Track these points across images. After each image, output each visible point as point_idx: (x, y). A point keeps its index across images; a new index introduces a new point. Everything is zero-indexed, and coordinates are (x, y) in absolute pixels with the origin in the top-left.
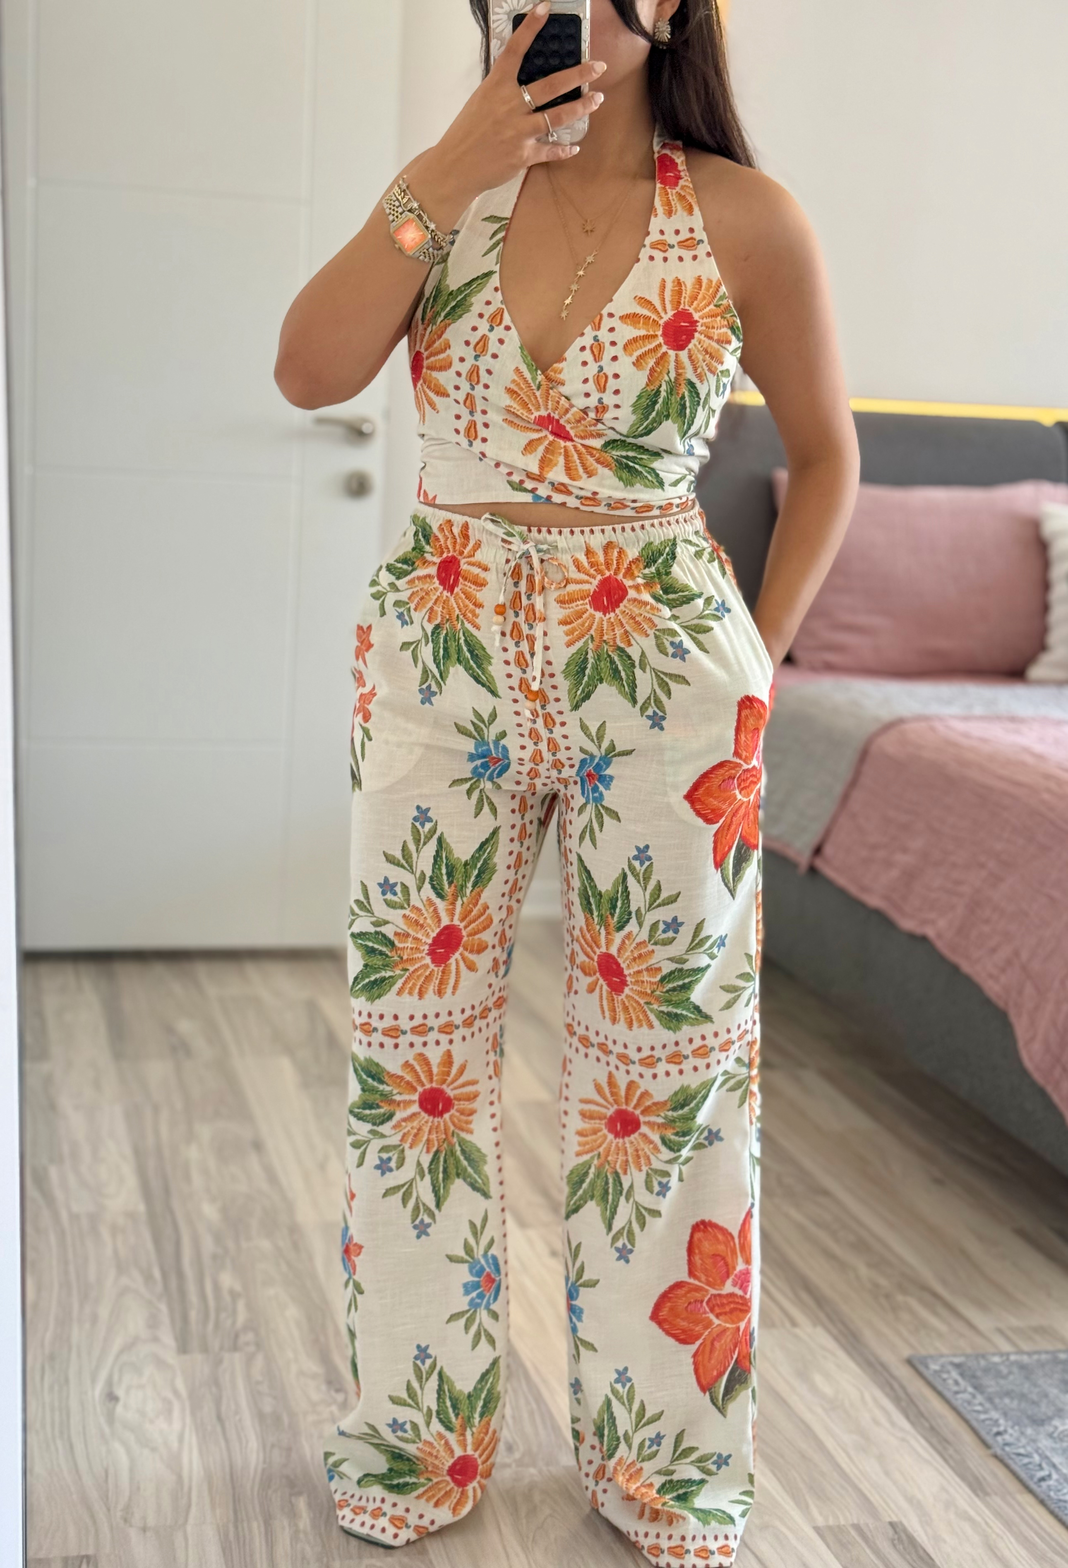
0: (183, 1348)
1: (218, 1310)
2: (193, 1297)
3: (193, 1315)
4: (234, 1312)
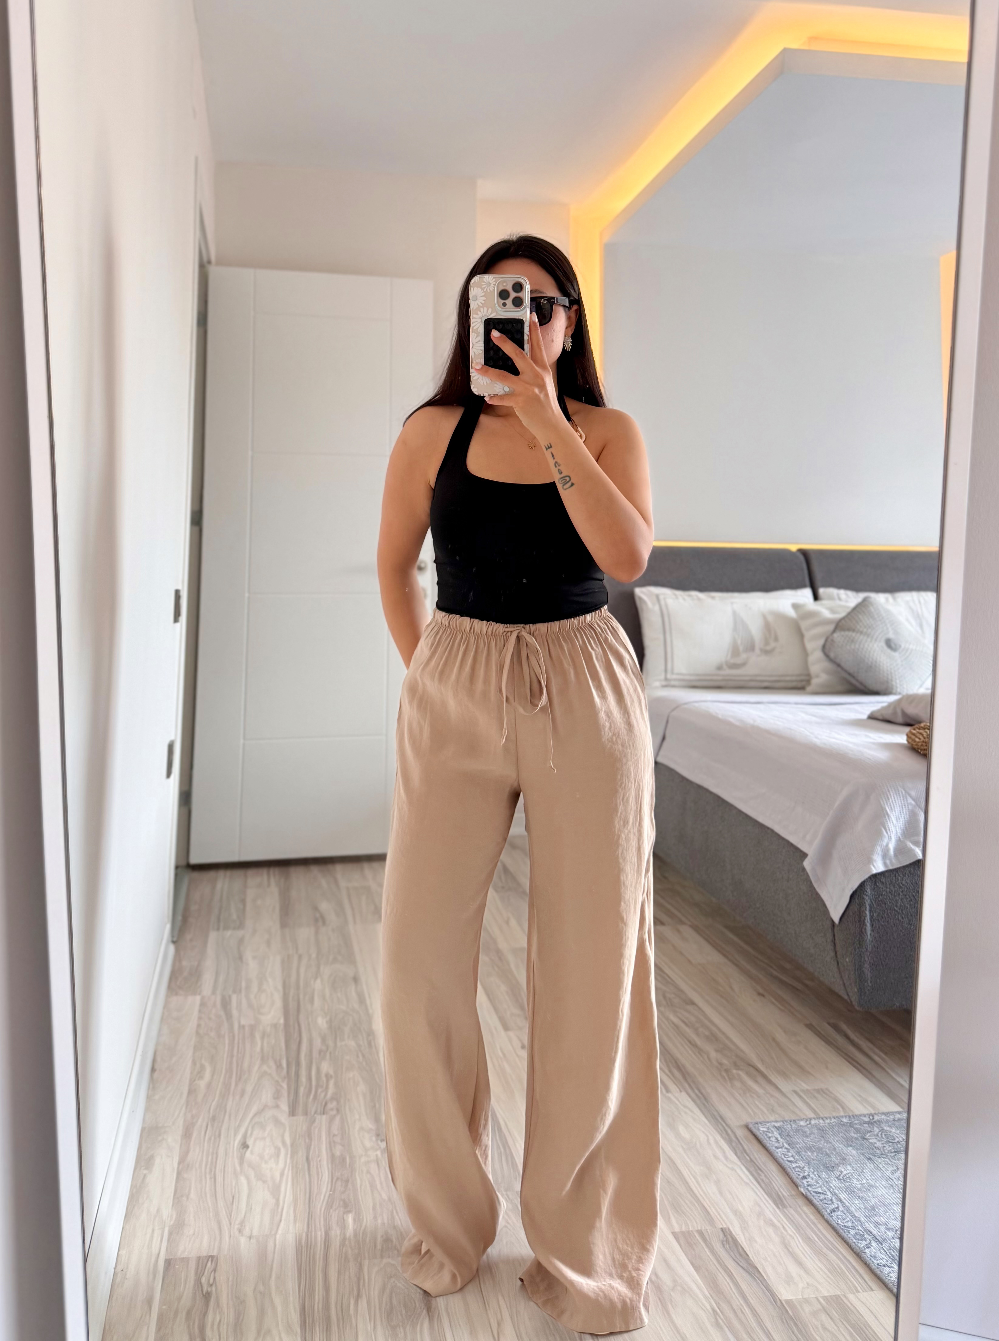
0: (292, 1113)
1: (318, 1086)
2: (303, 1079)
3: (302, 1090)
4: (327, 1088)
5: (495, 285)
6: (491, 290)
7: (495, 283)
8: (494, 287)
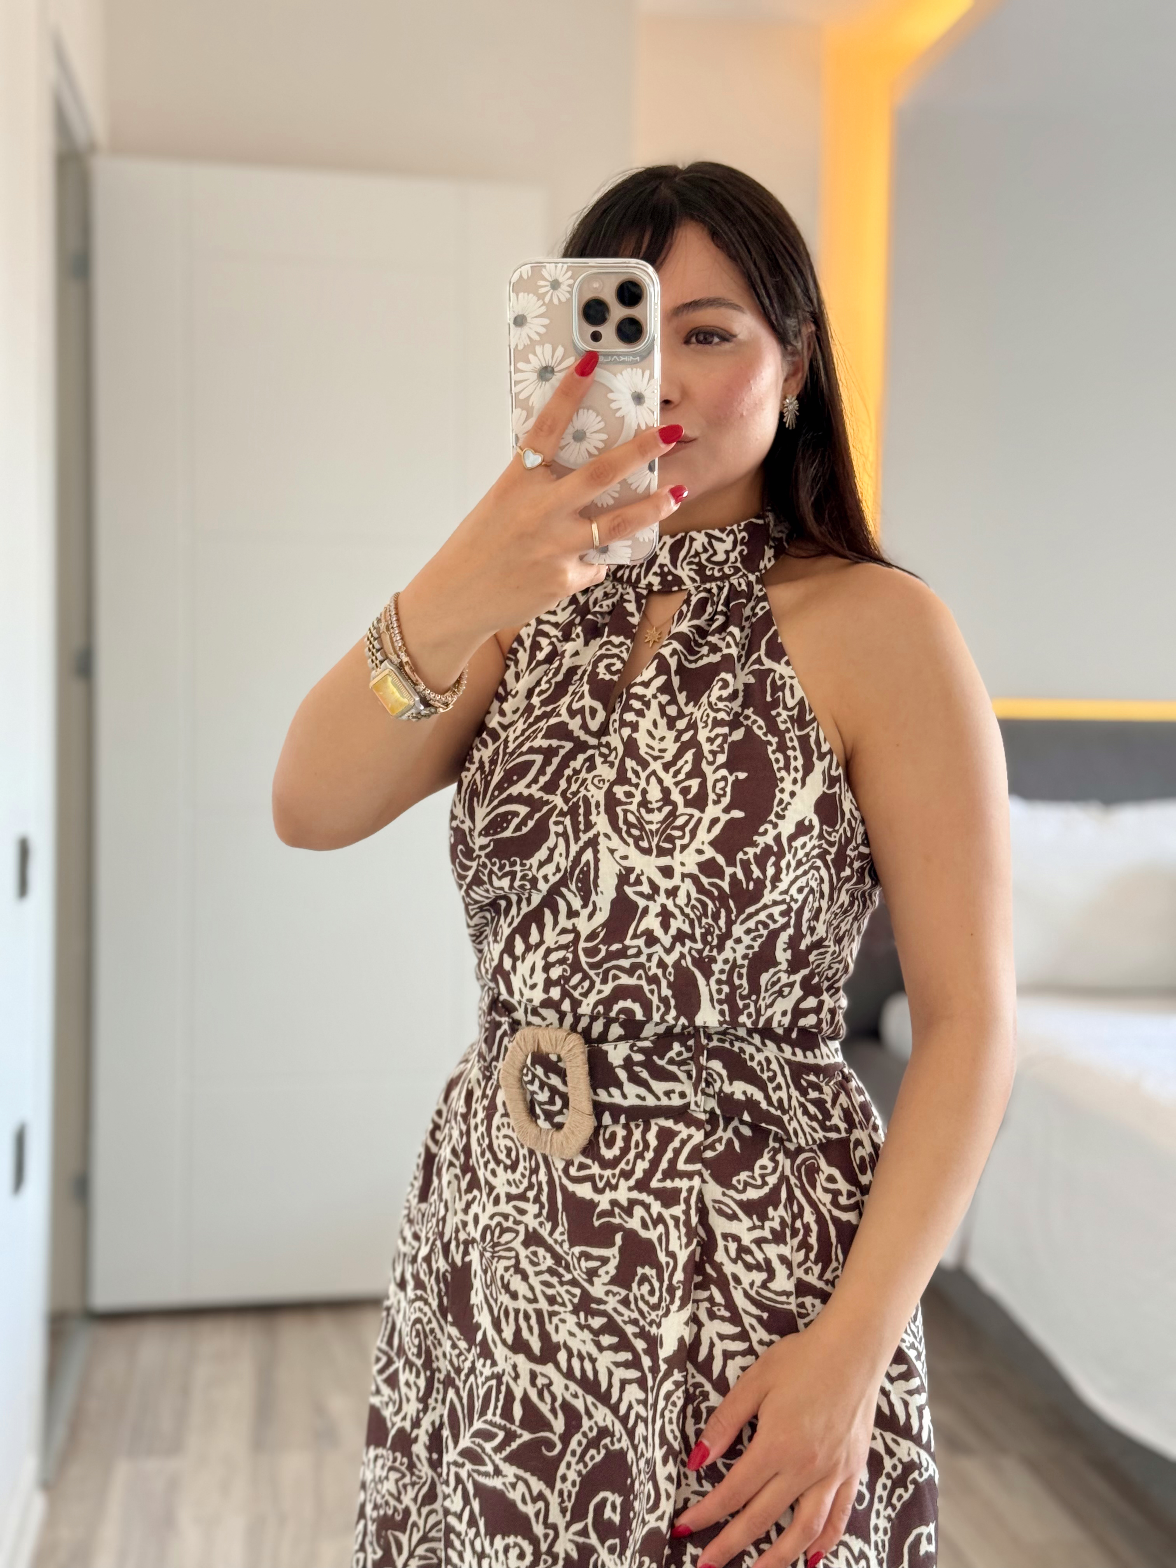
5: (569, 286)
6: (563, 299)
7: (571, 281)
8: (571, 293)
